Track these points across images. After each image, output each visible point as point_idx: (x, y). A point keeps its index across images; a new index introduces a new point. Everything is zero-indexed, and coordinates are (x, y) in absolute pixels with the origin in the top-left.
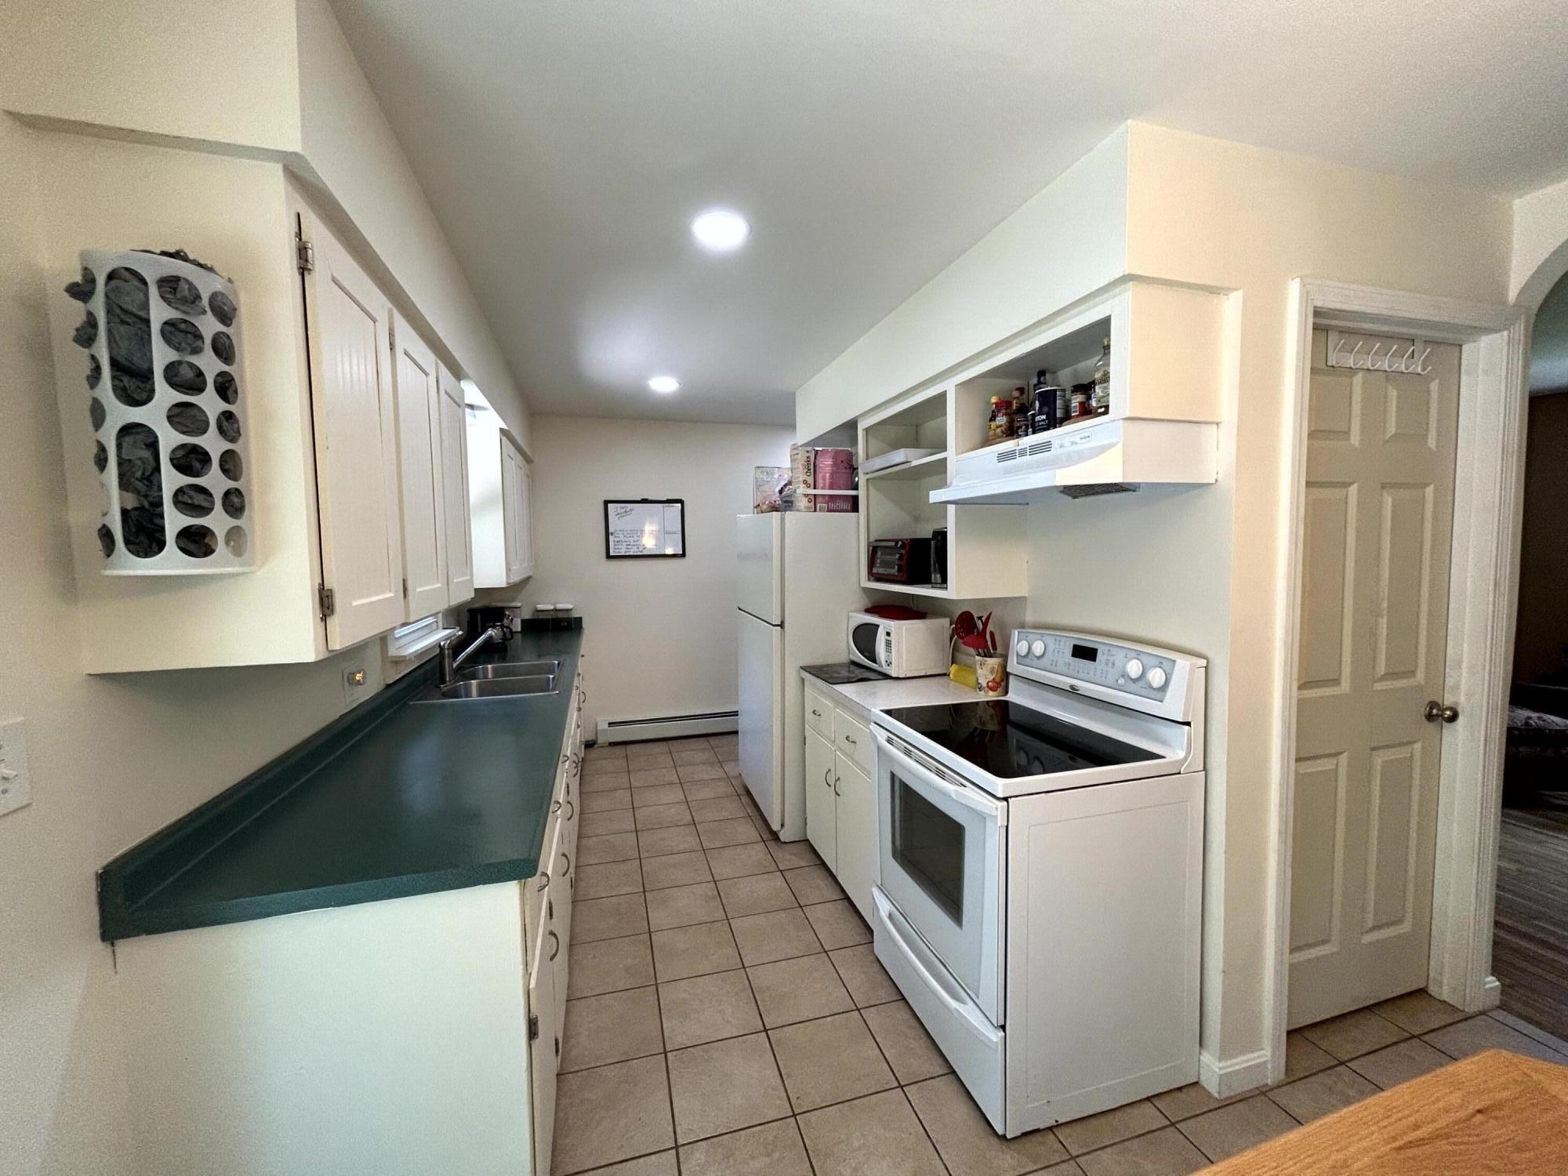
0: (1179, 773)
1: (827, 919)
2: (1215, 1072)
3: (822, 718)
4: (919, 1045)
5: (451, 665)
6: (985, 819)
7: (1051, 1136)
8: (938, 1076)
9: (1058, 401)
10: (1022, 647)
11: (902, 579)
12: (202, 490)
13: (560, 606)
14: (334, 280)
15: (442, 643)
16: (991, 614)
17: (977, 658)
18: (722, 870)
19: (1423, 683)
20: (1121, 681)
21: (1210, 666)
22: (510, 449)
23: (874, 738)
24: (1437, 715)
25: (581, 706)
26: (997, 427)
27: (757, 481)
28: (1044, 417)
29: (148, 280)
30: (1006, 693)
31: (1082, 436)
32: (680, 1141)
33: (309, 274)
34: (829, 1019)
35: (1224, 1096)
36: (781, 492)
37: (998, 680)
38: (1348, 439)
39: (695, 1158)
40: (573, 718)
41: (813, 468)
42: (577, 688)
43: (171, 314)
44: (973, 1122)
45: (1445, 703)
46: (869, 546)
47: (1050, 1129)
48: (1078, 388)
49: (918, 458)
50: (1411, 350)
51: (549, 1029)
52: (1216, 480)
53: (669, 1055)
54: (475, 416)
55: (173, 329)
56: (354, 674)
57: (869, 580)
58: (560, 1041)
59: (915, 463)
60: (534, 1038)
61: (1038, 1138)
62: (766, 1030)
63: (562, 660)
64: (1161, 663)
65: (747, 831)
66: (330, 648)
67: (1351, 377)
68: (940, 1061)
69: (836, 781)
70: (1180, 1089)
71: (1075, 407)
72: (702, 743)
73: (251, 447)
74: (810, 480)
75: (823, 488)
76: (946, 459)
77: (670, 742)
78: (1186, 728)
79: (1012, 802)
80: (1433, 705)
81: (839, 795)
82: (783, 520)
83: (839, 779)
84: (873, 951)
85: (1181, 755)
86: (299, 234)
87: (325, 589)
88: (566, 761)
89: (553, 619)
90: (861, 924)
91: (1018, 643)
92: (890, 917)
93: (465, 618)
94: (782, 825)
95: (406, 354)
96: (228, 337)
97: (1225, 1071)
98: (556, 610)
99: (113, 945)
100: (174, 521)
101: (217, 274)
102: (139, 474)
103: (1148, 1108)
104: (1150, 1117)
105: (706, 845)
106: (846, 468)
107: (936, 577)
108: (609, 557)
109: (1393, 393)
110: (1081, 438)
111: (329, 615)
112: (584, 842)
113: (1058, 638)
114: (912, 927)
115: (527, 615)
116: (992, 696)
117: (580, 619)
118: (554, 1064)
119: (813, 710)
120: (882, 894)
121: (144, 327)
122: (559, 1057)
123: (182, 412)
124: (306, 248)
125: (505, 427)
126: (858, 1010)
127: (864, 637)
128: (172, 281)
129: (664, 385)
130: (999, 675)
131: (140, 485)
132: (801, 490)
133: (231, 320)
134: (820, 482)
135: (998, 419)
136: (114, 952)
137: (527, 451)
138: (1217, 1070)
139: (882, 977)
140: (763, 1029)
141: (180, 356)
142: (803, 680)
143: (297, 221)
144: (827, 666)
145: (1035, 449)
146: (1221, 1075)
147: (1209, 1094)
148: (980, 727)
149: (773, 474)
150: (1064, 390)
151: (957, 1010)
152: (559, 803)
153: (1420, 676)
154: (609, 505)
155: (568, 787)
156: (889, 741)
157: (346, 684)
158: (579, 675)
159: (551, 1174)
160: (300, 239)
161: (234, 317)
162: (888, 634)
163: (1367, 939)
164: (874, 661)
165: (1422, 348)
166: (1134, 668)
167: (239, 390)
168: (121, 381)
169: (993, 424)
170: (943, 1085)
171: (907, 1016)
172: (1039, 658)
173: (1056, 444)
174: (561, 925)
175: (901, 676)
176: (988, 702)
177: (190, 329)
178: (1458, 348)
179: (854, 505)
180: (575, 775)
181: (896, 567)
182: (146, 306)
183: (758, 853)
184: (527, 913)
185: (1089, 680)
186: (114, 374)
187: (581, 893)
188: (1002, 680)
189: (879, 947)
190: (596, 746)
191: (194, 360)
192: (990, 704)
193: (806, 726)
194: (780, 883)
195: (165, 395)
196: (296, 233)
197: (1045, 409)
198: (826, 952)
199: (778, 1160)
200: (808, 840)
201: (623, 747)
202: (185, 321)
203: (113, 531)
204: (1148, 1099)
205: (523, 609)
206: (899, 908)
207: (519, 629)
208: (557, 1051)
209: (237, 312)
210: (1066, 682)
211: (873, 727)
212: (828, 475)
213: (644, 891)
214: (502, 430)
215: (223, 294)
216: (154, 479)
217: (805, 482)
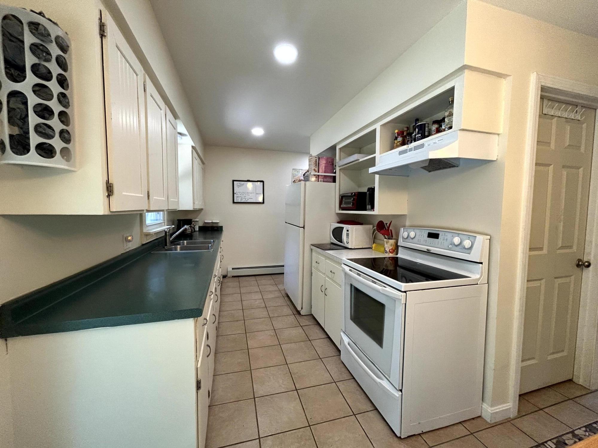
0: (477, 284)
1: (321, 345)
2: (489, 412)
3: (320, 264)
4: (362, 397)
5: (169, 239)
6: (395, 301)
7: (420, 437)
8: (370, 411)
9: (426, 128)
10: (405, 235)
11: (355, 209)
12: (49, 127)
13: (214, 221)
14: (117, 47)
15: (166, 230)
16: (391, 221)
17: (385, 240)
18: (277, 325)
19: (576, 251)
20: (450, 246)
21: (491, 239)
22: (195, 155)
23: (344, 270)
24: (582, 265)
25: (222, 260)
26: (398, 142)
27: (293, 174)
28: (420, 135)
29: (23, 21)
30: (397, 254)
31: (439, 139)
32: (261, 436)
33: (105, 38)
34: (323, 386)
35: (493, 422)
36: (304, 175)
37: (394, 249)
38: (549, 146)
39: (267, 444)
40: (218, 264)
41: (318, 164)
42: (220, 252)
43: (35, 40)
44: (387, 431)
45: (584, 259)
46: (340, 196)
47: (419, 434)
48: (435, 122)
49: (362, 158)
50: (575, 111)
51: (206, 386)
52: (497, 159)
53: (256, 399)
54: (181, 138)
55: (36, 48)
56: (128, 237)
57: (339, 210)
58: (210, 392)
59: (360, 160)
60: (199, 389)
61: (414, 438)
62: (296, 390)
63: (214, 240)
64: (469, 237)
65: (287, 311)
66: (111, 211)
67: (552, 119)
68: (370, 405)
69: (325, 290)
70: (473, 419)
71: (434, 130)
72: (269, 277)
73: (75, 112)
74: (317, 169)
75: (322, 173)
76: (375, 157)
77: (256, 277)
78: (481, 265)
79: (408, 293)
80: (579, 260)
81: (326, 295)
82: (305, 185)
83: (326, 289)
84: (340, 359)
85: (478, 276)
86: (101, 19)
87: (109, 183)
88: (215, 277)
89: (211, 227)
90: (334, 348)
91: (403, 233)
92: (349, 344)
93: (176, 222)
94: (302, 308)
95: (152, 96)
96: (65, 58)
97: (493, 412)
98: (212, 223)
99: (6, 340)
100: (35, 139)
101: (59, 27)
102: (18, 117)
103: (460, 427)
104: (461, 431)
105: (271, 315)
106: (331, 165)
107: (369, 207)
108: (234, 202)
109: (568, 128)
110: (438, 141)
111: (111, 195)
112: (221, 313)
113: (421, 230)
114: (358, 348)
115: (201, 224)
116: (391, 255)
117: (222, 227)
118: (207, 401)
119: (315, 262)
120: (345, 335)
121: (21, 45)
122: (210, 399)
123: (40, 89)
124: (103, 26)
125: (194, 145)
126: (335, 382)
127: (337, 233)
128: (36, 24)
129: (258, 132)
130: (394, 247)
131: (20, 123)
132: (313, 173)
133: (67, 52)
134: (320, 170)
135: (398, 139)
136: (6, 344)
137: (203, 159)
138: (490, 411)
139: (344, 369)
140: (295, 389)
141: (39, 61)
142: (312, 250)
143: (100, 13)
144: (322, 244)
145: (416, 148)
146: (491, 414)
147: (487, 422)
148: (385, 268)
149: (299, 172)
150: (428, 124)
151: (380, 383)
152: (212, 292)
153: (575, 248)
154: (234, 182)
155: (216, 289)
156: (350, 270)
157: (124, 240)
158: (221, 248)
159: (205, 447)
160: (101, 21)
161: (68, 50)
162: (348, 231)
163: (549, 358)
164: (342, 243)
165: (580, 110)
166: (457, 240)
167: (69, 85)
168: (10, 70)
169: (396, 141)
170: (372, 415)
171: (356, 385)
172: (412, 239)
173: (426, 145)
174: (212, 342)
175: (352, 248)
176: (389, 257)
177: (45, 49)
178: (594, 111)
179: (334, 180)
180: (219, 286)
181: (352, 204)
182: (22, 34)
183: (292, 319)
184: (197, 334)
185: (435, 247)
186: (6, 66)
187: (220, 332)
188: (395, 249)
189: (343, 357)
190: (227, 277)
191: (46, 64)
192: (390, 259)
193: (313, 268)
194: (301, 330)
195: (31, 79)
196: (99, 18)
197: (420, 132)
198: (321, 359)
199: (303, 445)
200: (312, 315)
201: (238, 278)
202: (42, 45)
203: (4, 141)
204: (460, 423)
205: (200, 221)
206: (353, 340)
207: (198, 230)
208: (209, 396)
209: (70, 48)
210: (424, 248)
211: (343, 266)
212: (324, 167)
213: (246, 333)
214: (192, 147)
215: (62, 38)
216: (26, 120)
217: (314, 170)
